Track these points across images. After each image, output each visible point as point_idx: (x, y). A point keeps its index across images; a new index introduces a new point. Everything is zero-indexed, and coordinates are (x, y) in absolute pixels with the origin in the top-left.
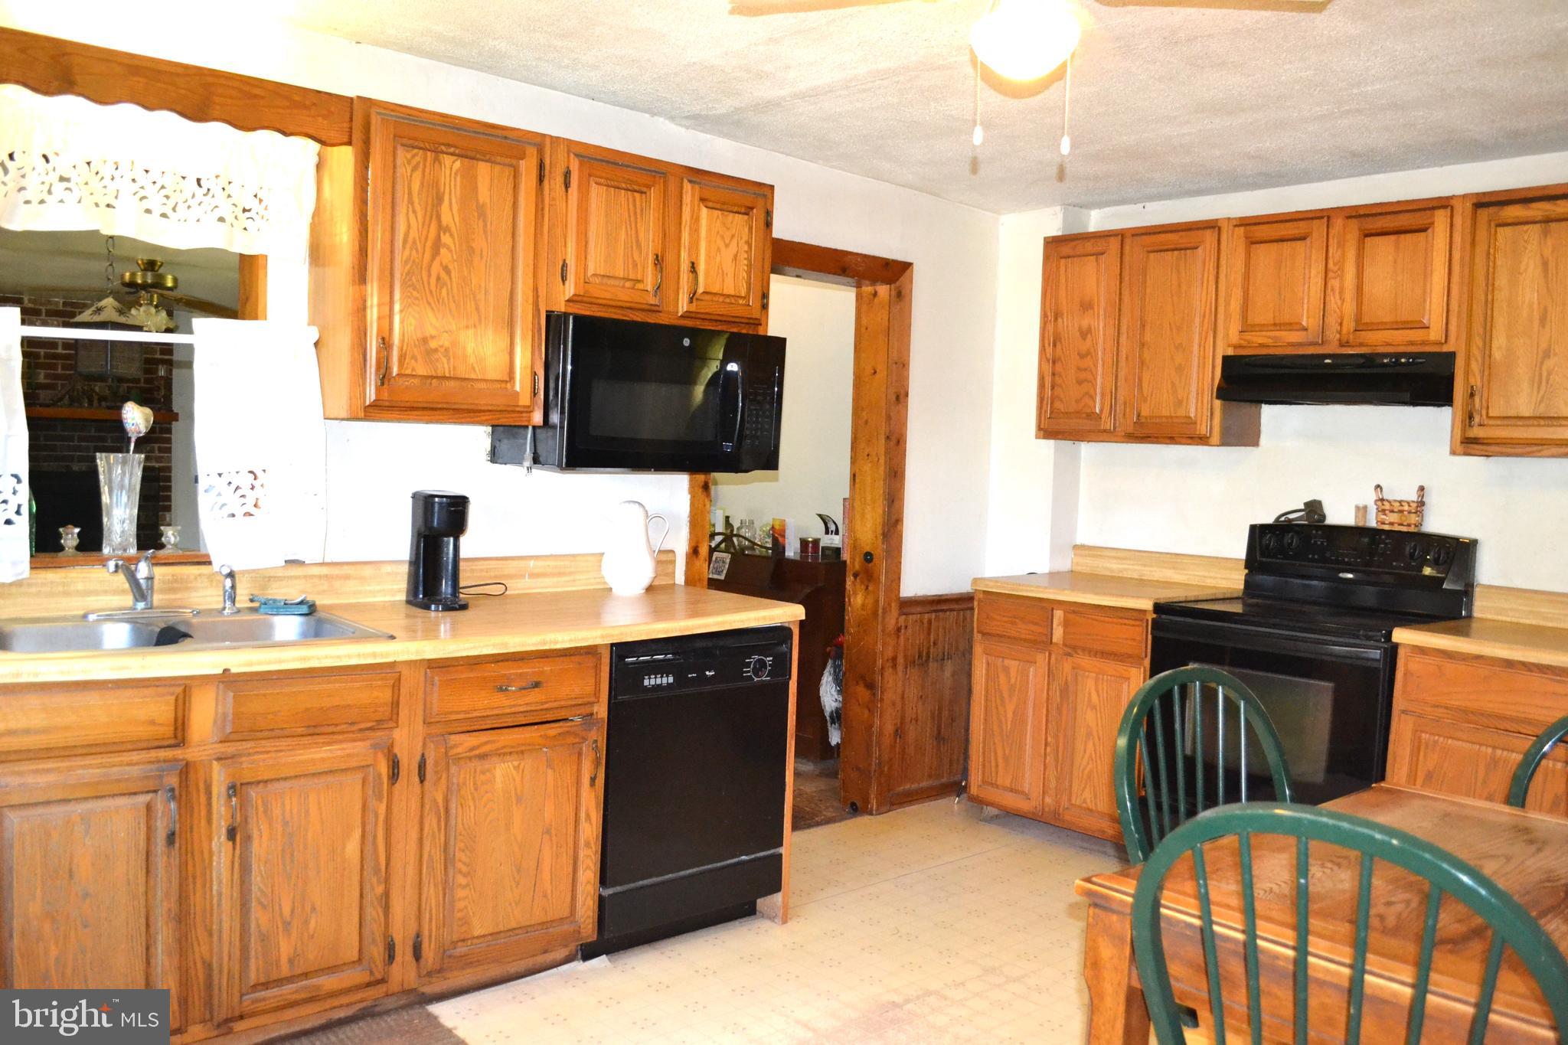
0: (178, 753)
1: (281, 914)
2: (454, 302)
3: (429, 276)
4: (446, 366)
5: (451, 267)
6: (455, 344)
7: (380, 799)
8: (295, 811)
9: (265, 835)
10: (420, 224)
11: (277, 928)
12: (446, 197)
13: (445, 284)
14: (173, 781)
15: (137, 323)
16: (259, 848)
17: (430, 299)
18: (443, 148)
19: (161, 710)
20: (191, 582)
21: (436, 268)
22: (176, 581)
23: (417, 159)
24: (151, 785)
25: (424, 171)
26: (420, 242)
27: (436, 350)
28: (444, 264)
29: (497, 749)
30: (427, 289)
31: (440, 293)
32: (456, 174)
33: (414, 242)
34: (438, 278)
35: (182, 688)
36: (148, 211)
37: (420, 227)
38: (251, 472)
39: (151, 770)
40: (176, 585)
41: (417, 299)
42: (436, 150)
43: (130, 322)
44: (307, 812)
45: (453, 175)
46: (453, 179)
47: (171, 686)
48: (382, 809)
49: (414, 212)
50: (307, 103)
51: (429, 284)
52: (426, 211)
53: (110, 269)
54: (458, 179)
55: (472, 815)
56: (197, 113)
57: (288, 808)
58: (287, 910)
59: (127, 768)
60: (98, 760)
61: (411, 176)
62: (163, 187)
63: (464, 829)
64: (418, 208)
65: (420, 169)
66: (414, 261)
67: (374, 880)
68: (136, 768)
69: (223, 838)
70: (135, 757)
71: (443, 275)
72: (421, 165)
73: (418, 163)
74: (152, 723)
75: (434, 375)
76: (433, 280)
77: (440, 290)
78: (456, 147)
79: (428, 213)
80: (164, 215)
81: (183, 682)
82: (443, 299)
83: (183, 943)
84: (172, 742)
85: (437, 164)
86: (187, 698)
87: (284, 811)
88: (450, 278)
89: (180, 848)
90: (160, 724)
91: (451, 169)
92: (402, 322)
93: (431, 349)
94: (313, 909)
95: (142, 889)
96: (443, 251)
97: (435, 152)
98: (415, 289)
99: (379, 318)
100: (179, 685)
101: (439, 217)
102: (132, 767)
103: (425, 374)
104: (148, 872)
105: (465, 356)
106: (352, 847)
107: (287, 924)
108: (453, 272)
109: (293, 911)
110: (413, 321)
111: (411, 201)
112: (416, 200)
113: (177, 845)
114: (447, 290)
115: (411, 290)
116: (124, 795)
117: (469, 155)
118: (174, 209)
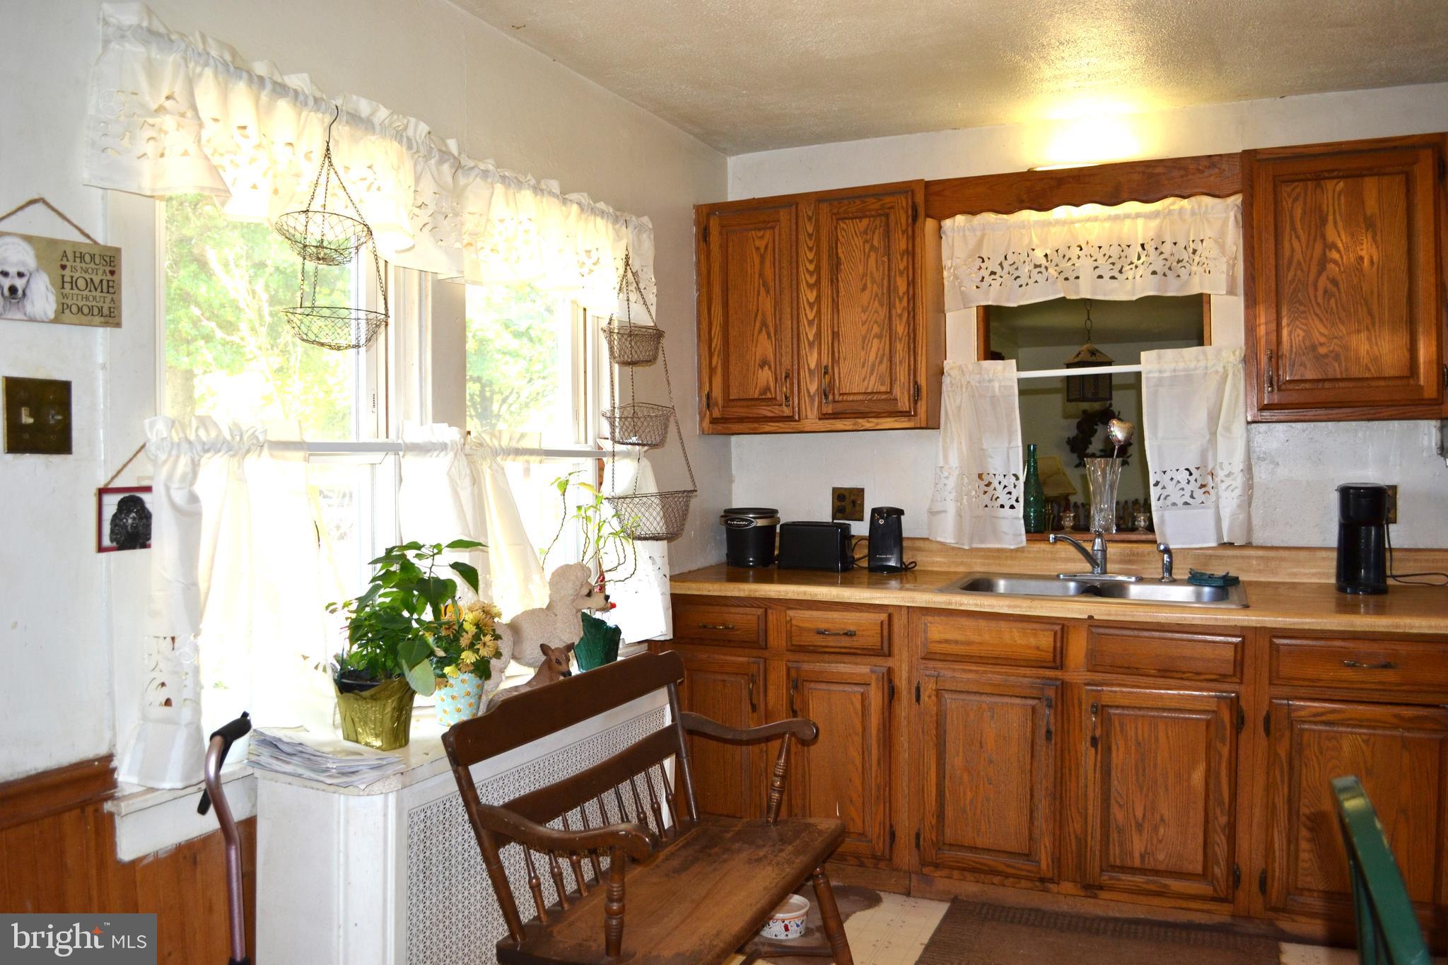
0: (1058, 674)
1: (1134, 816)
2: (1344, 310)
3: (1316, 289)
4: (1337, 369)
5: (1339, 278)
6: (1346, 348)
7: (1223, 741)
8: (1146, 735)
9: (1122, 749)
10: (1304, 246)
11: (1131, 826)
12: (1331, 218)
13: (1334, 295)
14: (1051, 693)
15: (1106, 360)
16: (1118, 757)
17: (1318, 311)
18: (1327, 175)
19: (1045, 640)
20: (1144, 556)
21: (1323, 282)
22: (1133, 554)
23: (1298, 190)
24: (1035, 693)
25: (1305, 199)
26: (1305, 262)
27: (1326, 356)
28: (1331, 276)
29: (1343, 720)
30: (1314, 303)
31: (1328, 304)
32: (1339, 195)
33: (1299, 263)
34: (1326, 291)
35: (1060, 626)
36: (1100, 277)
37: (1304, 250)
38: (1187, 469)
39: (1036, 683)
40: (1133, 558)
41: (1304, 312)
42: (1318, 178)
43: (1099, 360)
44: (1157, 739)
45: (1336, 196)
46: (1336, 200)
47: (1052, 624)
48: (1225, 751)
49: (1298, 237)
50: (1201, 168)
51: (1316, 297)
52: (1309, 235)
53: (1088, 322)
54: (1342, 198)
55: (1317, 775)
56: (1112, 199)
57: (1140, 732)
58: (1139, 814)
59: (1021, 679)
60: (1004, 670)
61: (1292, 207)
62: (1110, 257)
63: (1309, 787)
64: (1301, 232)
65: (1301, 199)
66: (1299, 280)
67: (1218, 811)
68: (1027, 679)
69: (1088, 744)
70: (1028, 671)
71: (1330, 286)
72: (1302, 195)
73: (1299, 195)
74: (1038, 648)
75: (1324, 377)
76: (1320, 293)
77: (1329, 301)
78: (1339, 170)
79: (1312, 235)
80: (1113, 278)
81: (1062, 622)
82: (1332, 309)
83: (1060, 816)
84: (1052, 665)
85: (1318, 191)
86: (1065, 636)
87: (1136, 734)
88: (1339, 290)
89: (1056, 744)
90: (1043, 651)
91: (1334, 191)
92: (1290, 334)
93: (1322, 356)
94: (1162, 820)
95: (1028, 767)
96: (1331, 266)
97: (1316, 180)
98: (1301, 304)
99: (1267, 334)
100: (1059, 624)
101: (1323, 237)
102: (1025, 677)
103: (1315, 378)
104: (1032, 756)
105: (1358, 359)
106: (1198, 776)
107: (1140, 827)
108: (1341, 283)
109: (1144, 815)
110: (1302, 333)
111: (1294, 228)
112: (1299, 226)
113: (1053, 742)
114: (1336, 299)
115: (1297, 305)
116: (1017, 697)
117: (1354, 175)
118: (1121, 272)
